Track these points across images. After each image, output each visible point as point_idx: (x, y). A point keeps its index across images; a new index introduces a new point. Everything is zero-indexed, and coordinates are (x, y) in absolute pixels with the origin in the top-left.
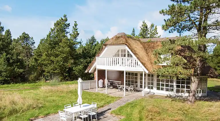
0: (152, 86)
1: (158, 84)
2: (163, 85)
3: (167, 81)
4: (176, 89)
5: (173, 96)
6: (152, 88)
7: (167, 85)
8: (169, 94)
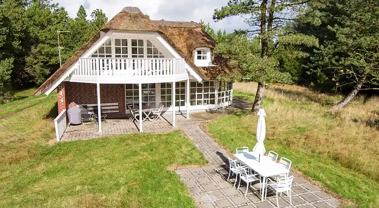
0: (183, 100)
1: (192, 97)
2: (200, 96)
3: (206, 90)
4: (218, 98)
5: (214, 110)
6: (183, 104)
7: (206, 96)
8: (208, 108)
